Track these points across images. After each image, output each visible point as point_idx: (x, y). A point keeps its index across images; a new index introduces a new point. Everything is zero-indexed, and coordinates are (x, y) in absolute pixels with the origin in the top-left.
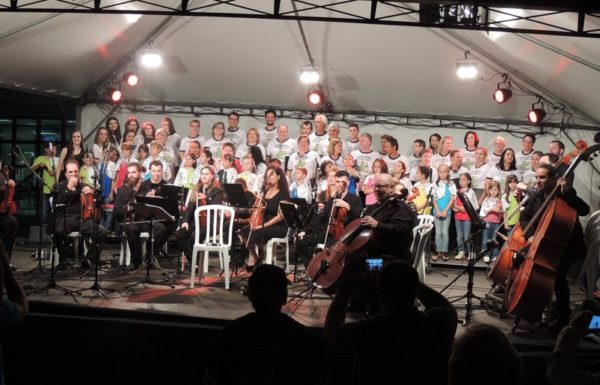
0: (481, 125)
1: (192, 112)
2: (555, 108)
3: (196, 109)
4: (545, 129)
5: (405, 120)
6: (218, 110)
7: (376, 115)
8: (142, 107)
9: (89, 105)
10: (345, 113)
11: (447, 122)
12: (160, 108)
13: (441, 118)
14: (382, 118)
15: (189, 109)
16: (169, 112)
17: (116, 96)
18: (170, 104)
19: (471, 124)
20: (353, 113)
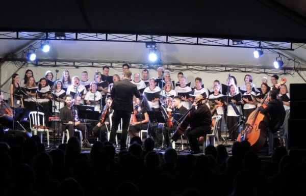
0: (250, 70)
1: (74, 66)
2: (289, 60)
3: (76, 64)
4: (287, 71)
5: (204, 68)
6: (91, 64)
7: (187, 65)
8: (42, 63)
9: (6, 62)
10: (168, 65)
11: (230, 69)
12: (53, 63)
13: (226, 66)
14: (191, 67)
15: (72, 64)
16: (59, 66)
17: (33, 57)
18: (60, 61)
19: (243, 70)
20: (173, 64)
